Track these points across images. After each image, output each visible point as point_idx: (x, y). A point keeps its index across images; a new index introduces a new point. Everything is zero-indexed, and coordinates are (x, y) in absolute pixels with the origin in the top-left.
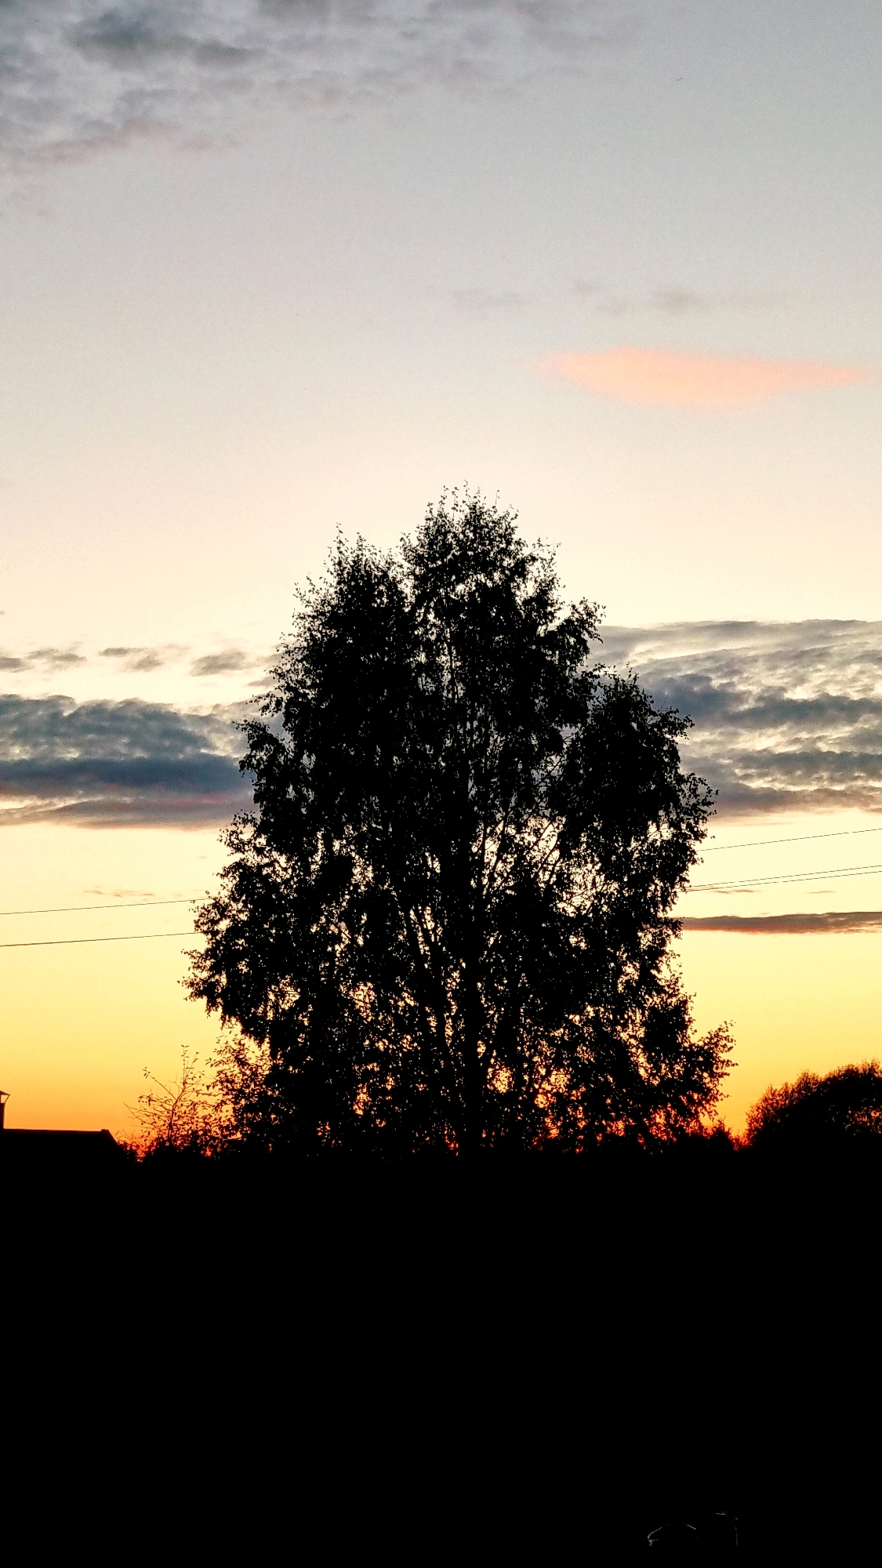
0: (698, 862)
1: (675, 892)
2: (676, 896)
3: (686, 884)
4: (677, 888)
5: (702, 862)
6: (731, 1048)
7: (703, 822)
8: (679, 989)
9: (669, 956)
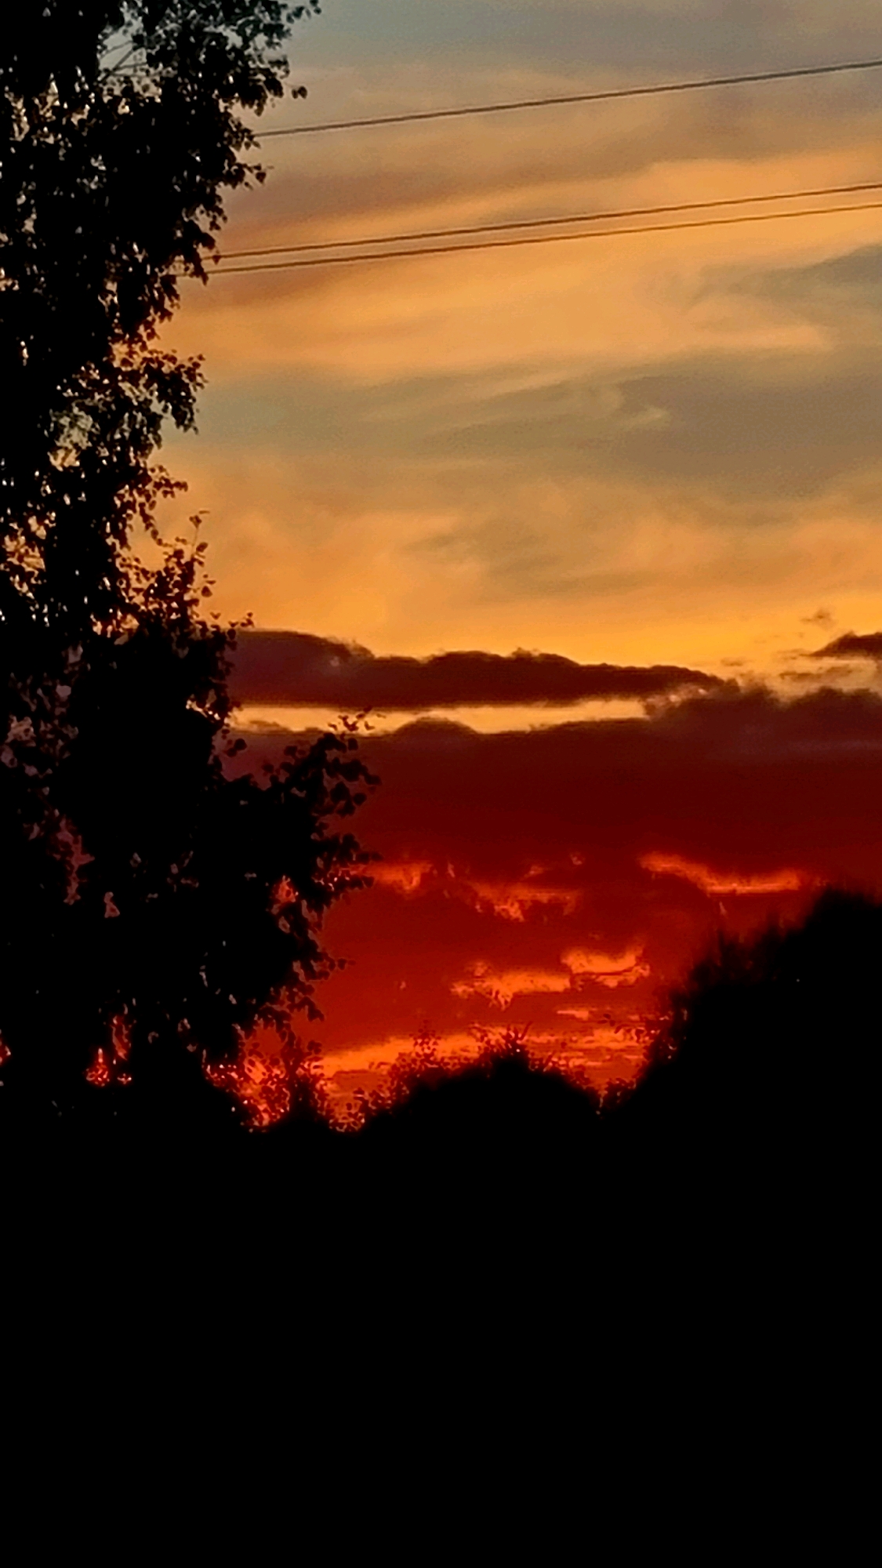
0: (250, 177)
1: (170, 280)
2: (173, 294)
3: (202, 251)
4: (177, 266)
5: (261, 177)
6: (360, 798)
7: (270, 44)
8: (195, 602)
9: (149, 487)
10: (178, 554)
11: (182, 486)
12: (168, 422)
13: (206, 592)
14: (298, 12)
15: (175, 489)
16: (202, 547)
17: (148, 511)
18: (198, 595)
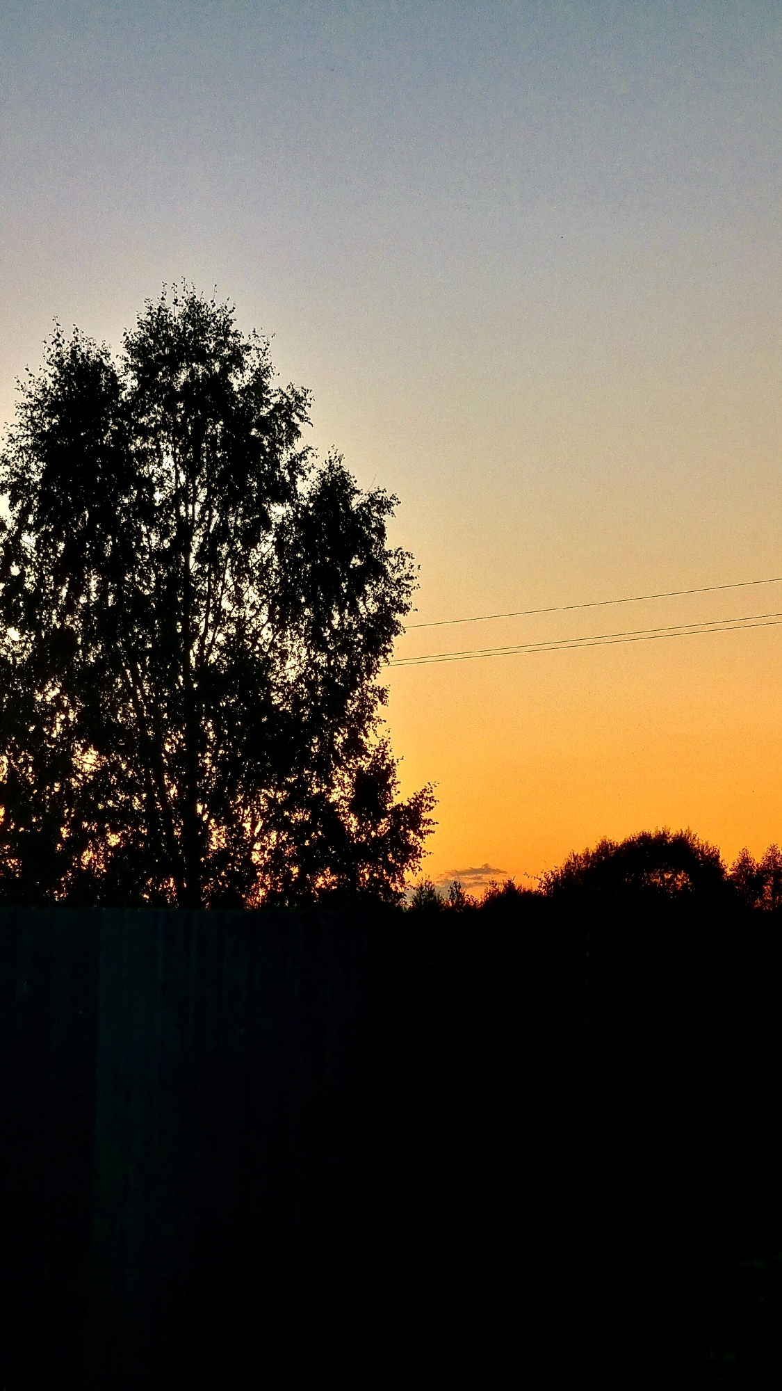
0: (401, 633)
1: (378, 662)
3: (387, 654)
4: (381, 658)
5: (405, 633)
6: (433, 808)
7: (407, 596)
8: (388, 754)
9: (375, 722)
10: (383, 740)
11: (385, 721)
12: (379, 703)
13: (391, 751)
14: (414, 588)
15: (383, 722)
16: (390, 738)
17: (374, 728)
18: (389, 752)
